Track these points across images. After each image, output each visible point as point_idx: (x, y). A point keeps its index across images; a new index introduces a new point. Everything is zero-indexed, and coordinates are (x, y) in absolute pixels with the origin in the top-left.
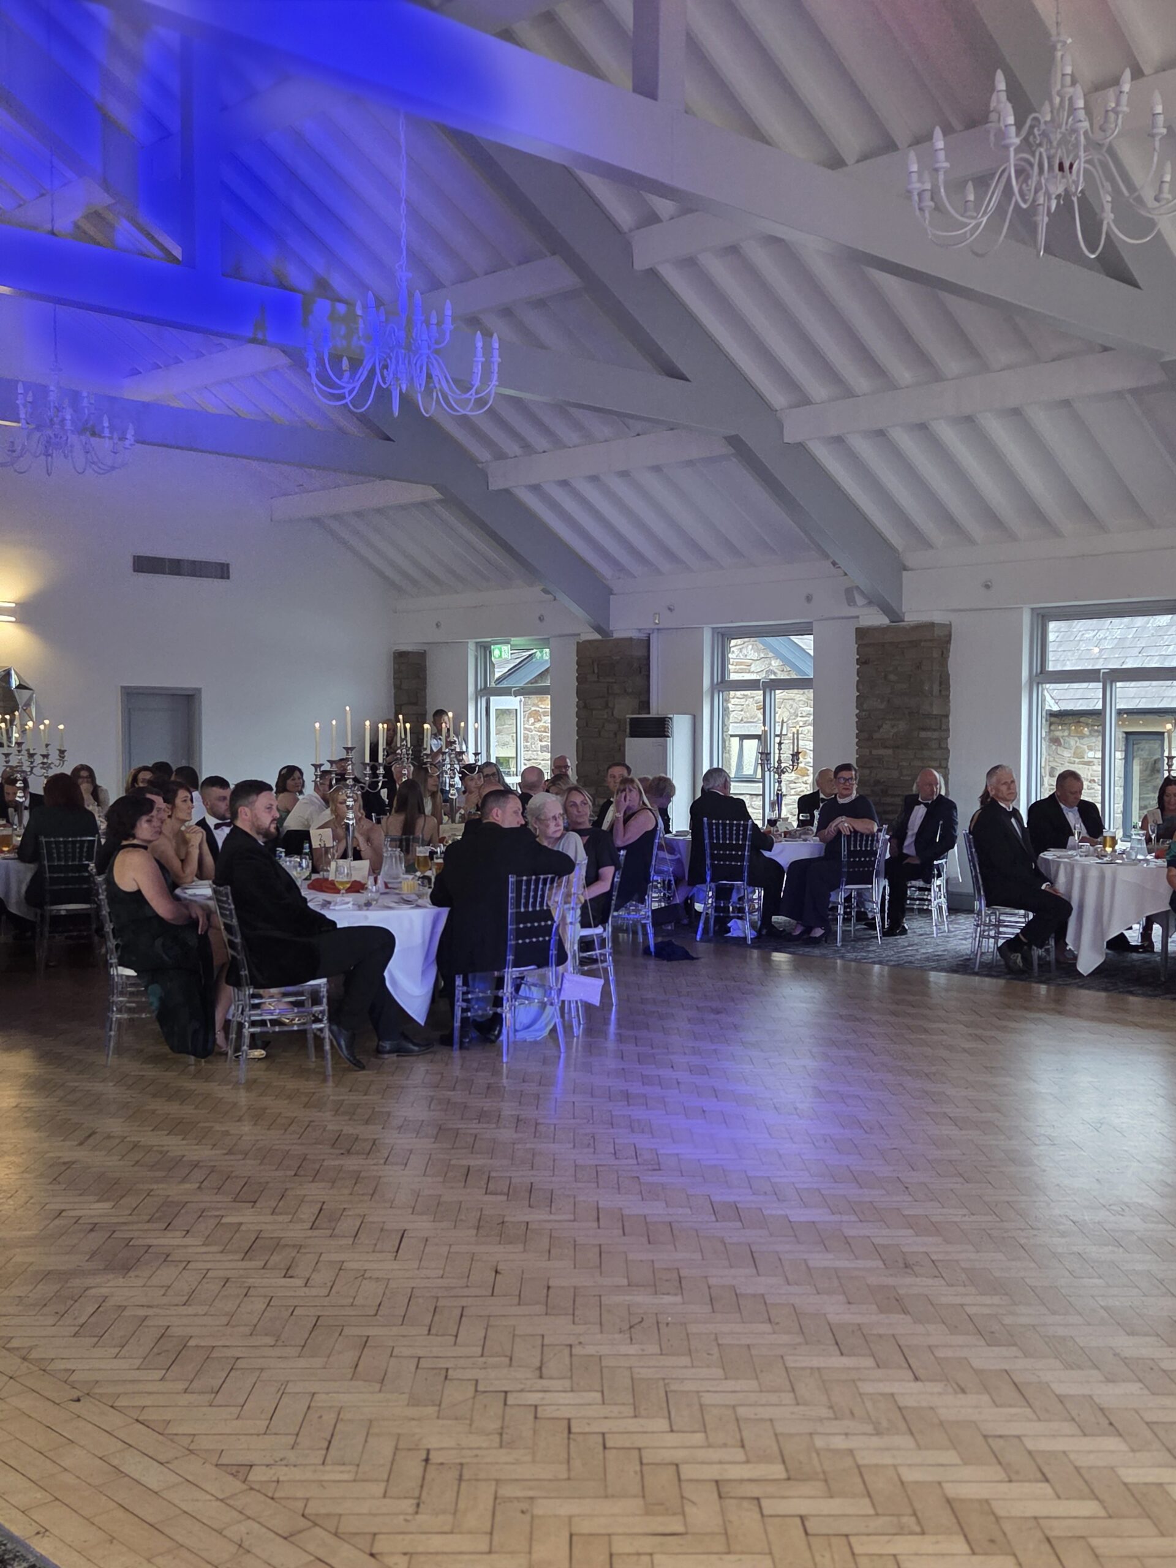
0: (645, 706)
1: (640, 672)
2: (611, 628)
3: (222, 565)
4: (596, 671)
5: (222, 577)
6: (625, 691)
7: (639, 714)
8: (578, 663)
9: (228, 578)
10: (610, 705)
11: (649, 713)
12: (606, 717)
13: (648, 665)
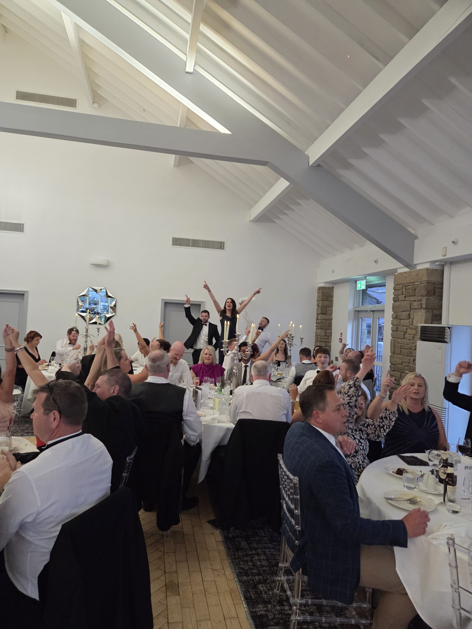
0: (438, 317)
1: (434, 294)
2: (415, 262)
3: (221, 242)
4: (404, 293)
5: (221, 248)
6: (421, 307)
7: (432, 323)
8: (394, 289)
9: (224, 249)
10: (411, 317)
11: (441, 324)
12: (408, 325)
13: (442, 288)
